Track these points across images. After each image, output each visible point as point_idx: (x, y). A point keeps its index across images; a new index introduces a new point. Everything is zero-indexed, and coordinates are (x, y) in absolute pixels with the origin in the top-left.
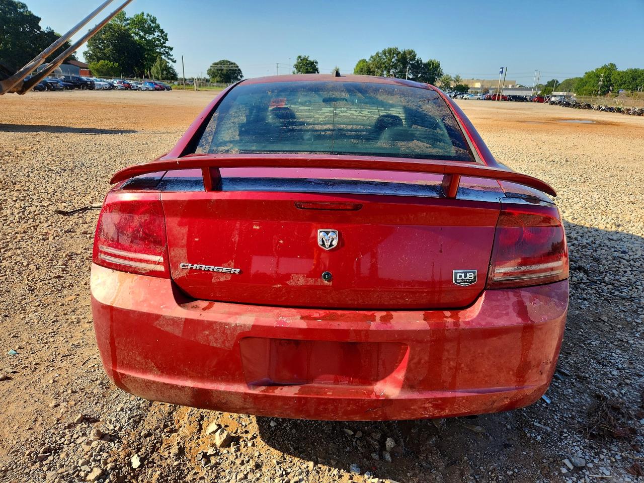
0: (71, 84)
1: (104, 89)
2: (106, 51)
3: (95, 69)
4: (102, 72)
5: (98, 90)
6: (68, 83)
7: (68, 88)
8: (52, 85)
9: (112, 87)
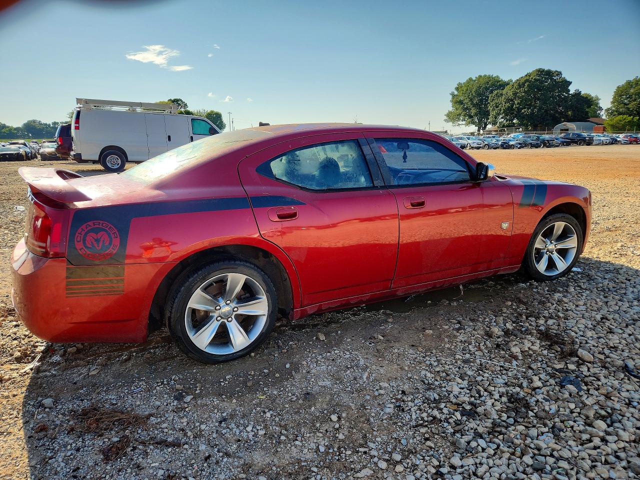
0: (568, 140)
1: (603, 144)
2: (630, 106)
3: (609, 125)
4: (617, 127)
5: (596, 145)
6: (565, 140)
7: (565, 144)
8: (549, 142)
9: (614, 142)
